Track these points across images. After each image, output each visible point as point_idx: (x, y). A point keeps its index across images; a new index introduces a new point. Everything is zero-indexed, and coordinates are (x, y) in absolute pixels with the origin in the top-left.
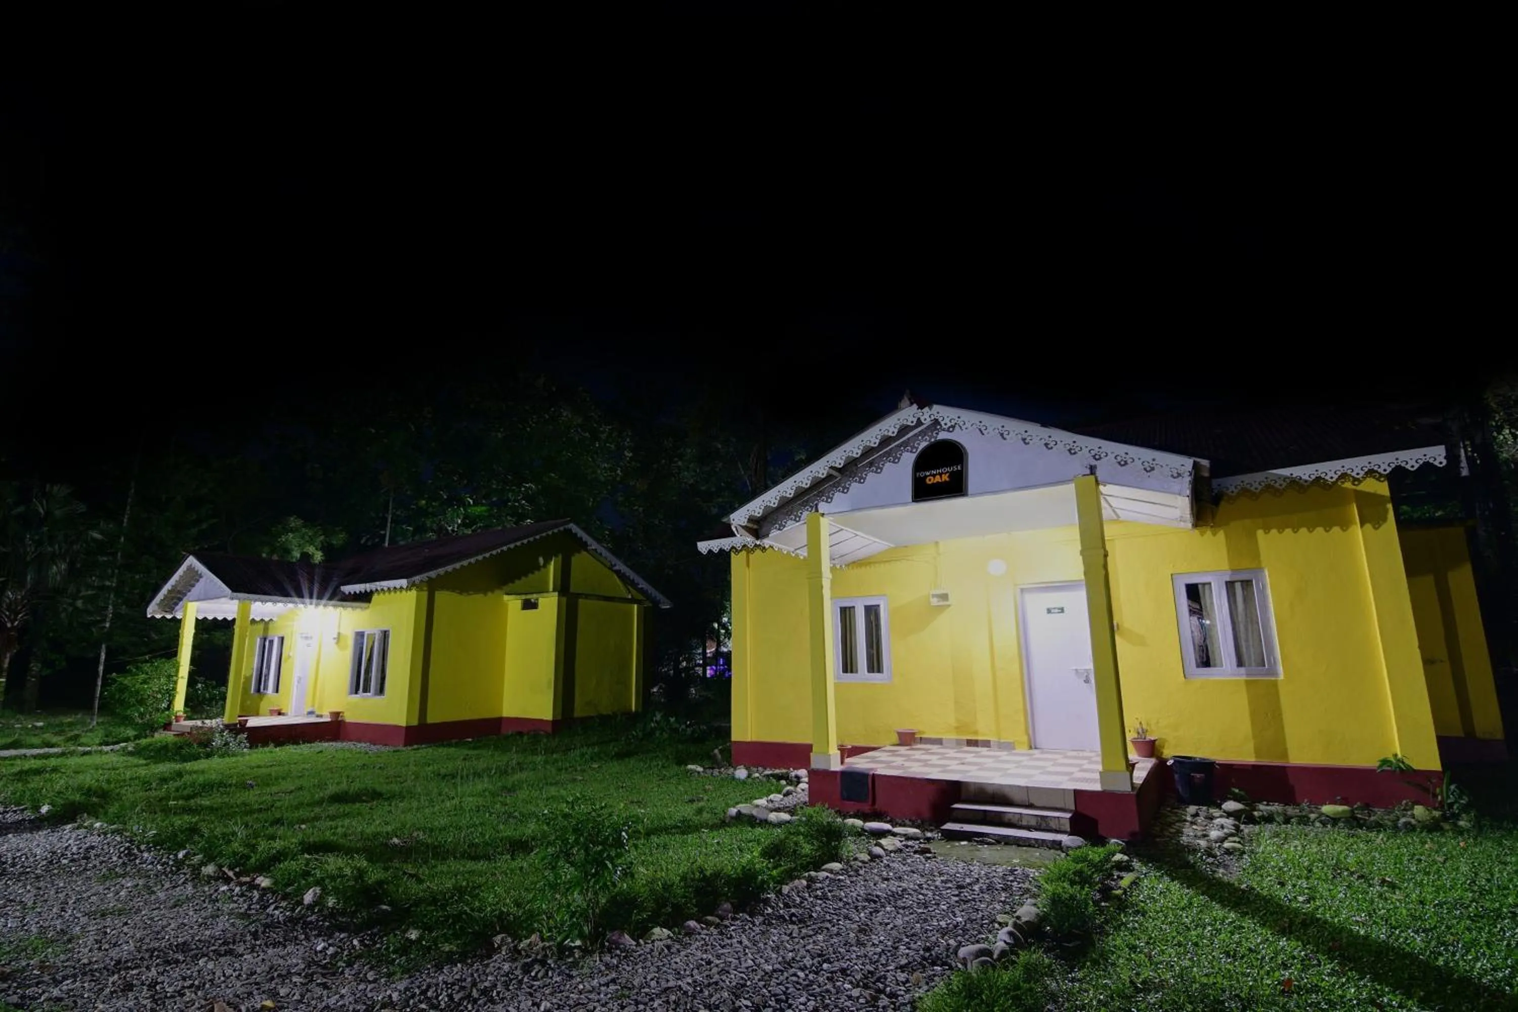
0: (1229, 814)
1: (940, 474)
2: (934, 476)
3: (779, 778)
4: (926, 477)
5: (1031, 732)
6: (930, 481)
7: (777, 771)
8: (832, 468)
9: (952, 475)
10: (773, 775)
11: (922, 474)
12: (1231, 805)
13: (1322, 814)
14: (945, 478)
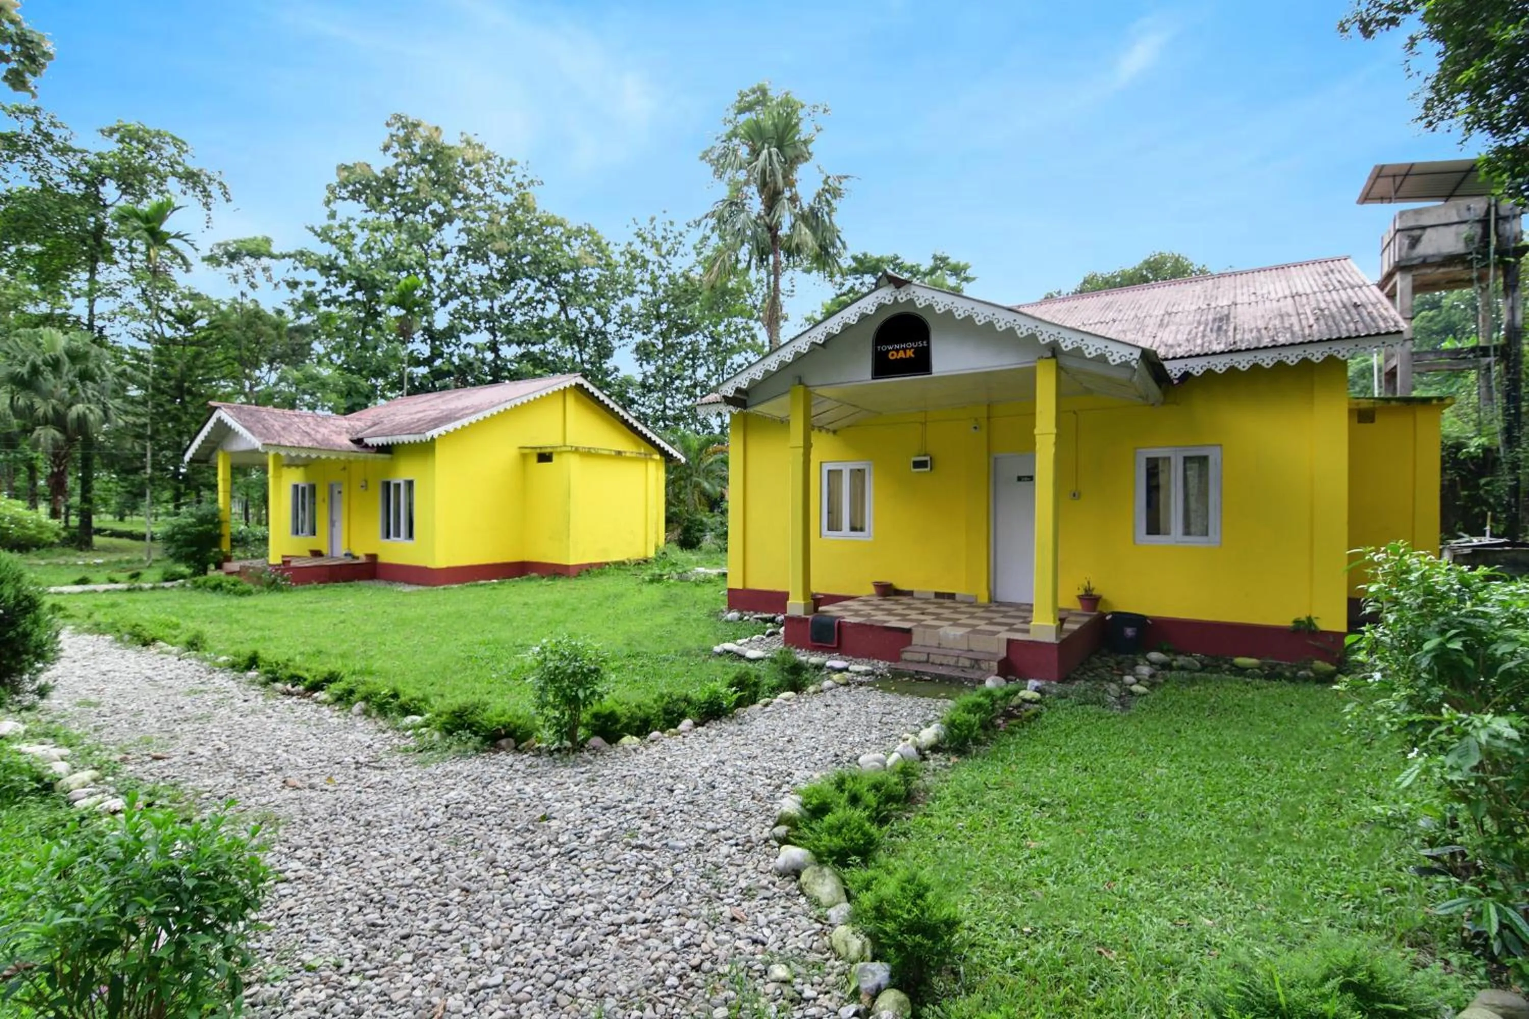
0: (1152, 663)
1: (905, 350)
2: (897, 351)
3: (766, 621)
4: (888, 351)
5: (992, 587)
6: (893, 356)
7: (765, 615)
8: (813, 343)
9: (917, 351)
10: (761, 619)
11: (884, 348)
12: (1154, 656)
13: (1233, 665)
14: (910, 353)
